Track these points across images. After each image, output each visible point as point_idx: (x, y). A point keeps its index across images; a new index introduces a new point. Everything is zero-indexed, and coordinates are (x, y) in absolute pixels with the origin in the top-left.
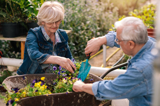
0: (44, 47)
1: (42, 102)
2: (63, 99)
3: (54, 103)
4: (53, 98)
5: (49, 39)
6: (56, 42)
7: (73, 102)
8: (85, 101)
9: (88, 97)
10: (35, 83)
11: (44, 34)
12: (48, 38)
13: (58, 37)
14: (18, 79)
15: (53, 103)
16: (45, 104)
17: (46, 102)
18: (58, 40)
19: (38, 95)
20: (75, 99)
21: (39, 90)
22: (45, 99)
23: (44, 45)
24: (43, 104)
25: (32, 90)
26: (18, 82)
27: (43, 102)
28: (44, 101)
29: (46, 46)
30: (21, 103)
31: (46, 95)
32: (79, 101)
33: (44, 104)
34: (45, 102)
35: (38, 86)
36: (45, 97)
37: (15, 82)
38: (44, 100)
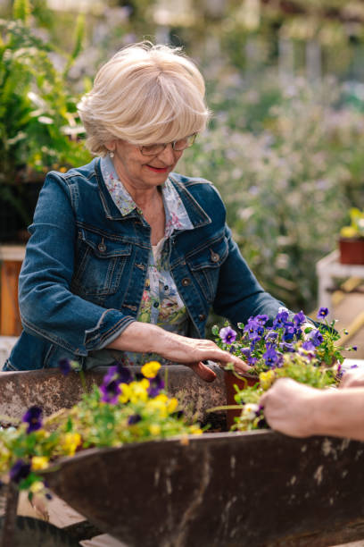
0: (109, 249)
1: (157, 476)
2: (252, 463)
3: (212, 480)
4: (208, 456)
5: (130, 209)
6: (167, 228)
7: (293, 480)
8: (344, 474)
9: (359, 453)
10: (123, 387)
11: (109, 187)
12: (126, 208)
13: (176, 206)
14: (23, 386)
15: (206, 480)
16: (169, 484)
17: (175, 478)
18: (180, 218)
19: (141, 440)
20: (303, 465)
21: (144, 413)
22: (173, 462)
23: (107, 240)
24: (162, 486)
25: (111, 418)
26: (23, 398)
27: (163, 475)
28: (168, 471)
29: (114, 242)
30: (61, 478)
31: (178, 441)
32: (319, 474)
33: (165, 485)
34: (171, 477)
35: (138, 397)
36: (171, 448)
37: (9, 400)
38: (169, 465)
